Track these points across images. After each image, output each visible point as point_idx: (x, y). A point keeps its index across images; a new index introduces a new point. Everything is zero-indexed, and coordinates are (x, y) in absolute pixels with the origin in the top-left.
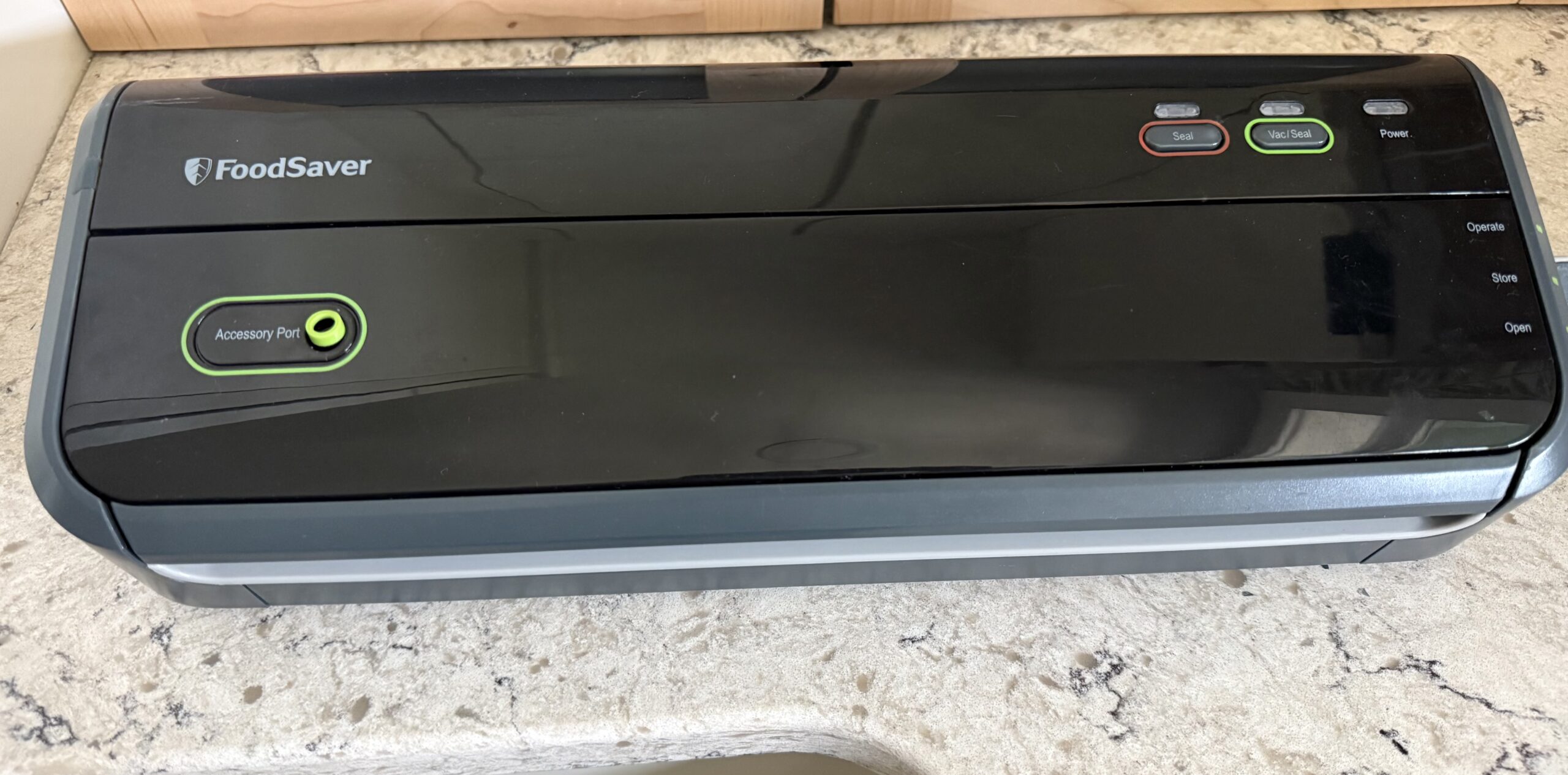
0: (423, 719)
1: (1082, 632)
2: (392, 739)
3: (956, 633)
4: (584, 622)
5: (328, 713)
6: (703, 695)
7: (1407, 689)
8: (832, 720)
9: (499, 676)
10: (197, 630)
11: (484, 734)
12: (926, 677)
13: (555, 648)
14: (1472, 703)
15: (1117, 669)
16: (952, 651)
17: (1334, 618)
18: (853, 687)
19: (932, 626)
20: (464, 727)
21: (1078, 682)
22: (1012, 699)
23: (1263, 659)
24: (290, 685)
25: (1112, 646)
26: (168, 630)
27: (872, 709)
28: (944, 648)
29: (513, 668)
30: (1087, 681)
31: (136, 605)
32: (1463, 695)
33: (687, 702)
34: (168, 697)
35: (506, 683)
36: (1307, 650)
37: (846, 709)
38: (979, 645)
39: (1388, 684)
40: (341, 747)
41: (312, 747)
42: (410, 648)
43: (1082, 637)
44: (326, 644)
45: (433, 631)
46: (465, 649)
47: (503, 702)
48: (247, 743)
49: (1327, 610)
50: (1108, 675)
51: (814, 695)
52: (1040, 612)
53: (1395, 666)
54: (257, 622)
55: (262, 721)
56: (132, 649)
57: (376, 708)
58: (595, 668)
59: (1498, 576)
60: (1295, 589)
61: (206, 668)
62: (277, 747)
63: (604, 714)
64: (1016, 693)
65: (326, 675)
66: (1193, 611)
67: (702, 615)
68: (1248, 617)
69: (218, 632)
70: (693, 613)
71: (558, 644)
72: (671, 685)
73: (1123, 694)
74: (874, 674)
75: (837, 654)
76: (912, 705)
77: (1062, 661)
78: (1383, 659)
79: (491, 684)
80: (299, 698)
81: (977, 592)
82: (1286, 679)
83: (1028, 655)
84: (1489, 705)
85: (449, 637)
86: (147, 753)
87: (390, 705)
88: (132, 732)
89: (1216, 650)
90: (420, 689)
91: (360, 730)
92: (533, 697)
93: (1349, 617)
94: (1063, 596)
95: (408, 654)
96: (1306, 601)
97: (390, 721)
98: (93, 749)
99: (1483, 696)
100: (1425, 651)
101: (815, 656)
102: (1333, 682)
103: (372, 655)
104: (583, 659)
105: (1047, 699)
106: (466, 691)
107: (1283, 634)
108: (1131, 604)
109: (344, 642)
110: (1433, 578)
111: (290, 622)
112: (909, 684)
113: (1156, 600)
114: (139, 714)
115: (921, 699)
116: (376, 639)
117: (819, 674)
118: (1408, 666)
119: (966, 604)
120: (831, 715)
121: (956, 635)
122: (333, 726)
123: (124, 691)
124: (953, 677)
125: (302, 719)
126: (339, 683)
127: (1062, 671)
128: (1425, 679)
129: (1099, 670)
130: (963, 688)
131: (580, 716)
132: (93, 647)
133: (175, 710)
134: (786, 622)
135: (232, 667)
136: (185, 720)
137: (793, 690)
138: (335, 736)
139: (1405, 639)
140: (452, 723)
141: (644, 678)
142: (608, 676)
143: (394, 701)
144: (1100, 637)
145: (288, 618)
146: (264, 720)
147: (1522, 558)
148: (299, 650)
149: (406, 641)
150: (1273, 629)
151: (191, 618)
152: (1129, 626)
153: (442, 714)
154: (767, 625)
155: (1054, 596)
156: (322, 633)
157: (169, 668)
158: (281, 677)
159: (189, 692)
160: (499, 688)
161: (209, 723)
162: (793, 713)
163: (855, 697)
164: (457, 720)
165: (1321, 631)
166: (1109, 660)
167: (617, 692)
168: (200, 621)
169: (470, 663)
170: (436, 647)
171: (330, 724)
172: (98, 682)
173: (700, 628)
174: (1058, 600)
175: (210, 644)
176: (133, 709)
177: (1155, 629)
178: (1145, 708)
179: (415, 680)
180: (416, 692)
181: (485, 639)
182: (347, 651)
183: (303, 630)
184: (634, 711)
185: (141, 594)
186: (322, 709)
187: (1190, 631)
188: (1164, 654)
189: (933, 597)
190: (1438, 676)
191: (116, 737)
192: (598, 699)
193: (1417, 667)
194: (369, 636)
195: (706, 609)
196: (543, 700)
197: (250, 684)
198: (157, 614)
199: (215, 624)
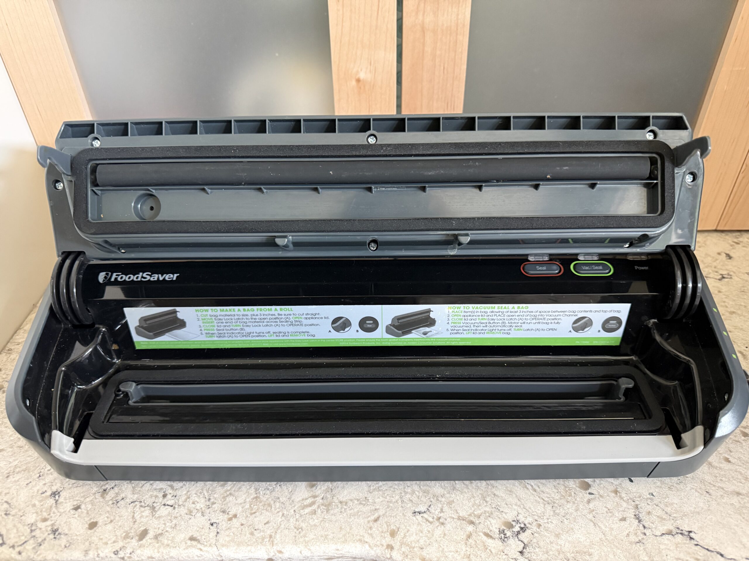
0: (172, 541)
1: (506, 511)
2: (156, 551)
3: (442, 510)
4: (256, 498)
5: (127, 536)
6: (312, 536)
7: (677, 545)
8: (375, 551)
9: (212, 521)
10: (72, 494)
11: (201, 550)
12: (425, 531)
13: (241, 509)
14: (712, 554)
15: (523, 529)
16: (439, 518)
17: (637, 507)
18: (387, 535)
19: (430, 506)
20: (192, 546)
21: (503, 536)
22: (468, 543)
23: (599, 527)
24: (111, 521)
25: (521, 518)
26: (59, 493)
27: (396, 546)
28: (435, 517)
29: (219, 518)
30: (507, 535)
31: (47, 481)
32: (708, 550)
33: (303, 539)
34: (53, 525)
35: (215, 525)
36: (623, 523)
37: (383, 546)
38: (453, 516)
39: (666, 542)
40: (131, 554)
41: (116, 553)
42: (172, 506)
43: (506, 513)
44: (132, 502)
45: (184, 498)
46: (198, 508)
47: (213, 534)
48: (85, 549)
49: (633, 503)
50: (518, 533)
51: (367, 538)
52: (485, 500)
53: (670, 533)
54: (101, 490)
55: (95, 539)
56: (40, 501)
57: (151, 534)
58: (259, 520)
59: (723, 488)
60: (616, 492)
61: (73, 512)
62: (100, 552)
63: (261, 543)
64: (470, 540)
65: (129, 518)
66: (563, 501)
67: (315, 497)
68: (591, 505)
69: (82, 495)
70: (310, 495)
71: (242, 508)
72: (295, 530)
73: (526, 543)
74: (398, 529)
75: (381, 518)
76: (417, 545)
77: (495, 525)
78: (663, 529)
79: (208, 525)
80: (114, 528)
81: (453, 490)
82: (612, 537)
83: (477, 522)
84: (722, 555)
85: (191, 501)
86: (37, 552)
87: (157, 534)
88: (32, 541)
89: (575, 521)
90: (173, 526)
91: (141, 544)
92: (227, 533)
93: (644, 507)
94: (497, 493)
95: (170, 509)
96: (621, 498)
97: (156, 541)
98: (11, 549)
99: (718, 550)
100: (686, 526)
101: (369, 519)
102: (637, 540)
103: (153, 508)
104: (254, 515)
105: (486, 544)
106: (195, 528)
107: (610, 514)
108: (532, 497)
109: (141, 502)
110: (688, 488)
111: (117, 491)
112: (416, 534)
113: (542, 495)
114: (37, 533)
115: (422, 542)
116: (156, 501)
117: (371, 528)
118: (677, 533)
119: (448, 495)
120: (375, 548)
121: (442, 511)
122: (129, 543)
123: (32, 521)
124: (439, 531)
125: (113, 539)
126: (135, 522)
127: (495, 530)
128: (686, 540)
129: (514, 530)
130: (444, 537)
131: (249, 543)
132: (23, 499)
133: (54, 531)
134: (356, 502)
135: (85, 512)
136: (58, 537)
137: (357, 535)
138: (128, 548)
139: (675, 519)
140: (186, 543)
141: (282, 526)
142: (265, 524)
143: (160, 531)
144: (515, 513)
145: (116, 489)
146: (96, 538)
147: (735, 480)
148: (119, 505)
149: (170, 503)
150: (605, 512)
151: (71, 488)
152: (530, 508)
153: (182, 539)
154: (346, 503)
155: (492, 492)
156: (131, 497)
157: (56, 511)
158: (108, 517)
159: (63, 523)
160: (211, 527)
161: (69, 539)
162: (356, 547)
163: (388, 540)
164: (189, 542)
165: (630, 514)
166: (519, 525)
167: (269, 532)
168: (75, 489)
169: (199, 514)
170: (184, 506)
171: (127, 541)
172: (21, 516)
173: (313, 503)
174: (494, 495)
175: (77, 500)
176: (35, 530)
177: (543, 510)
178: (537, 550)
179: (172, 521)
180: (171, 527)
181: (208, 503)
182: (141, 506)
183: (123, 495)
184: (276, 542)
185: (50, 476)
186: (124, 534)
187: (562, 511)
188: (548, 523)
189: (431, 492)
190: (693, 539)
191: (24, 543)
192: (259, 535)
193: (682, 534)
194: (153, 499)
195: (317, 494)
196: (232, 534)
197: (92, 520)
198: (56, 485)
199: (82, 491)
